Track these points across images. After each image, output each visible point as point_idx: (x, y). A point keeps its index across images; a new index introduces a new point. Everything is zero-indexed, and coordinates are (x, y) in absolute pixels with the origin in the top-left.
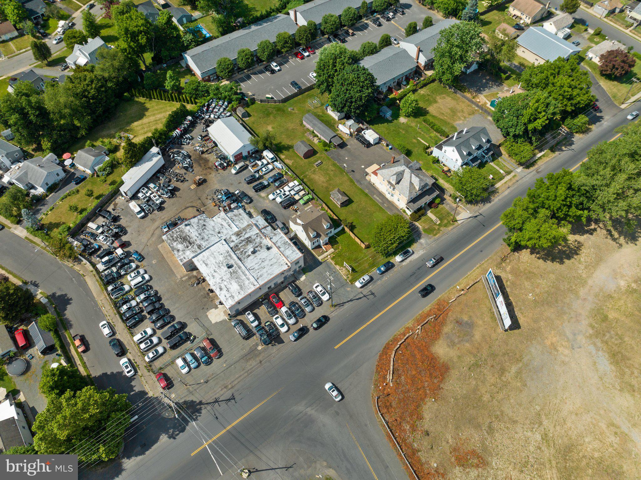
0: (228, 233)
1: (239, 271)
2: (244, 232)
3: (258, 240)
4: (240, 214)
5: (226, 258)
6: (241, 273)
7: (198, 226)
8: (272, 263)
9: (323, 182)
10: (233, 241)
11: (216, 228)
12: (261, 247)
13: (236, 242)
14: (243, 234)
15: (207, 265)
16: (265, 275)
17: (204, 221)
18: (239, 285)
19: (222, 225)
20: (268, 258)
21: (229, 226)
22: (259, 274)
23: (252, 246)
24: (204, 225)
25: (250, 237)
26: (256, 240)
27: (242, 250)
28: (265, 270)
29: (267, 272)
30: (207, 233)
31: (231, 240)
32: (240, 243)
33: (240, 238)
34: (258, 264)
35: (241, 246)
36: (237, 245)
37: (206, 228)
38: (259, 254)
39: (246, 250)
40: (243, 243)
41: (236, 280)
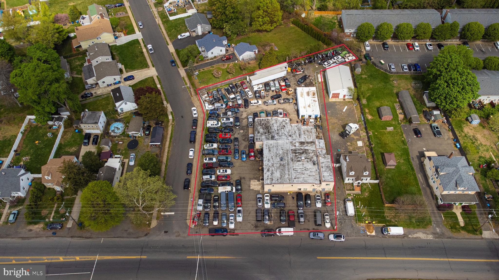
0: (295, 139)
1: (287, 166)
2: (306, 145)
3: (312, 155)
4: (311, 132)
5: (284, 153)
6: (287, 168)
7: (280, 124)
8: (311, 175)
10: (295, 146)
11: (290, 132)
12: (311, 160)
13: (297, 147)
14: (305, 146)
15: (270, 151)
16: (301, 179)
17: (286, 124)
18: (281, 175)
19: (295, 132)
20: (310, 170)
21: (299, 135)
22: (298, 176)
23: (305, 156)
25: (308, 150)
26: (310, 154)
27: (297, 154)
28: (303, 176)
29: (304, 178)
30: (283, 132)
31: (295, 145)
32: (299, 150)
33: (301, 147)
34: (302, 170)
35: (298, 152)
36: (296, 150)
37: (285, 128)
38: (306, 164)
39: (300, 156)
40: (301, 151)
41: (281, 171)
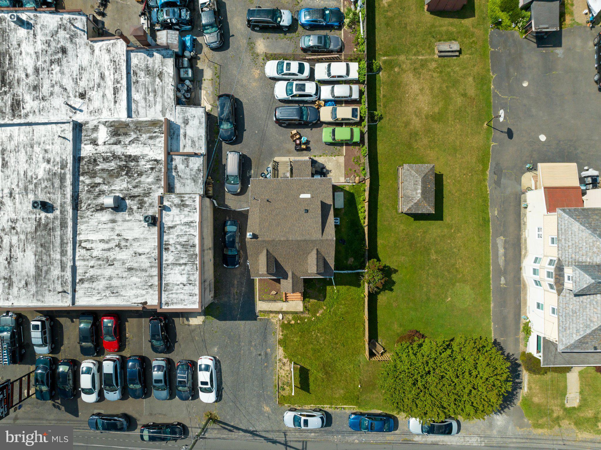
0: (98, 111)
1: (58, 233)
2: (133, 136)
3: (148, 180)
4: (160, 75)
5: (51, 176)
6: (58, 241)
7: (48, 43)
8: (135, 265)
9: (418, 114)
10: (94, 142)
11: (85, 76)
12: (140, 205)
13: (101, 149)
14: (127, 140)
16: (101, 284)
17: (72, 38)
18: (38, 268)
19: (102, 77)
20: (136, 244)
21: (116, 91)
22: (91, 272)
23: (125, 185)
24: (64, 51)
25: (136, 159)
26: (143, 178)
27: (98, 180)
28: (109, 271)
29: (110, 278)
30: (56, 76)
31: (94, 135)
32: (106, 159)
33: (114, 147)
34: (106, 246)
35: (103, 170)
36: (95, 160)
37: (64, 62)
38: (125, 221)
39: (105, 188)
40: (113, 165)
41: (40, 249)
